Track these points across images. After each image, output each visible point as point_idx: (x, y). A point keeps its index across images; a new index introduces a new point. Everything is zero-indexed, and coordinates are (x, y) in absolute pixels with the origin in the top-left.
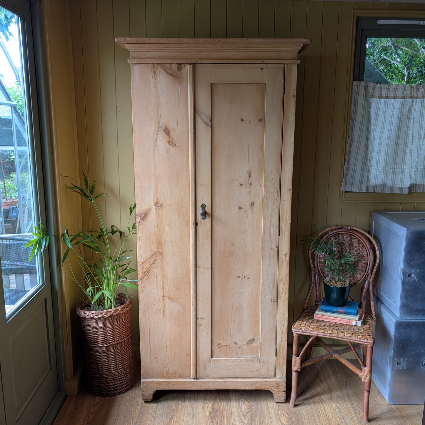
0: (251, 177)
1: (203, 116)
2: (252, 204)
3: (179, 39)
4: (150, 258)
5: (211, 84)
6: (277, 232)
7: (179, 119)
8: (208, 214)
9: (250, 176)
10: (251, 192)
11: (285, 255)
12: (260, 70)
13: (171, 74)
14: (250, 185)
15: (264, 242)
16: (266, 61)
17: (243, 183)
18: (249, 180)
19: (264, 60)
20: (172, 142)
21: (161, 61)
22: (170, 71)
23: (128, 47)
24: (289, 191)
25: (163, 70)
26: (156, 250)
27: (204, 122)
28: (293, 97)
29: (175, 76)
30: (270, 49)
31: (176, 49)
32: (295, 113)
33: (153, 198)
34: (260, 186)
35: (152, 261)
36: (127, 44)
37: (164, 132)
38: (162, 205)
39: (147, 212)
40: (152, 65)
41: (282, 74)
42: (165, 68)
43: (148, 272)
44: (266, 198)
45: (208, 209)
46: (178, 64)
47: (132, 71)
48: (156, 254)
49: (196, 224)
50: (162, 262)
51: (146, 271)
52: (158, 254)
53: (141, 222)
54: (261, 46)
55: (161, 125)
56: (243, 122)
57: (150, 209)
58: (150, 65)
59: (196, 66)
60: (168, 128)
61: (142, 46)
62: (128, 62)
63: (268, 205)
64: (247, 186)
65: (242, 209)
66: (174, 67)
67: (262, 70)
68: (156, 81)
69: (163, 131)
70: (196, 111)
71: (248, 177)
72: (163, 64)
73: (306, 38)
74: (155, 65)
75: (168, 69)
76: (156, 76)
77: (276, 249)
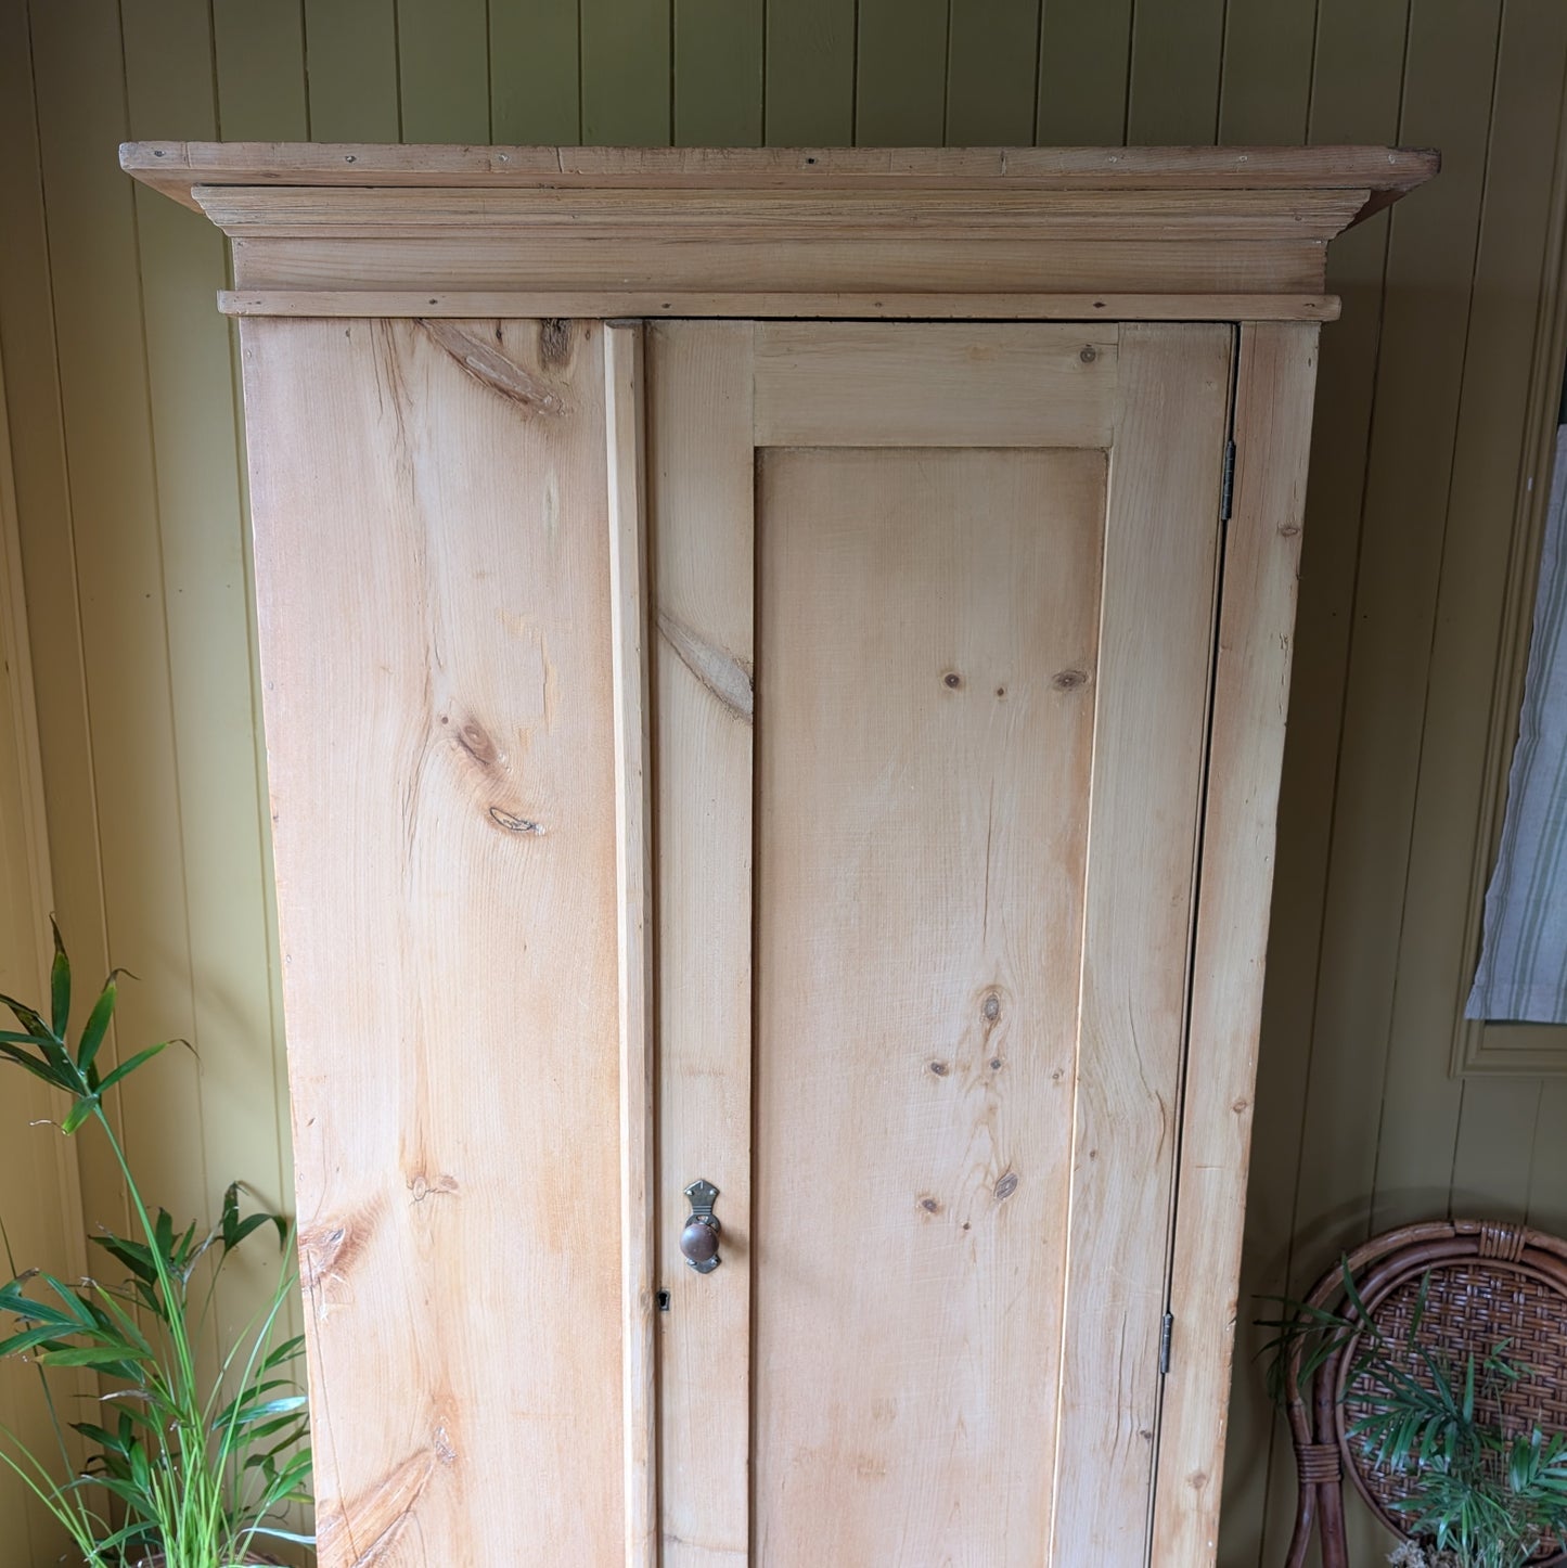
0: (1001, 1026)
1: (701, 655)
2: (1006, 1185)
3: (543, 156)
4: (386, 1481)
5: (756, 449)
6: (1150, 1350)
7: (553, 672)
8: (730, 1241)
9: (993, 1017)
10: (999, 1111)
11: (1198, 1480)
12: (1073, 360)
13: (501, 390)
14: (990, 1070)
15: (1073, 1406)
16: (1116, 306)
17: (949, 1056)
18: (986, 1039)
19: (1102, 298)
20: (513, 810)
21: (433, 302)
22: (493, 367)
23: (217, 208)
24: (1234, 1115)
25: (446, 359)
26: (420, 1438)
27: (713, 690)
28: (1285, 535)
29: (525, 401)
30: (1146, 220)
31: (526, 226)
32: (1290, 641)
33: (397, 1143)
34: (1056, 1076)
35: (399, 1498)
36: (210, 190)
37: (461, 750)
38: (450, 1182)
39: (364, 1225)
40: (377, 326)
41: (1216, 388)
42: (460, 353)
43: (375, 1556)
44: (1093, 1154)
45: (732, 1213)
46: (543, 321)
47: (250, 368)
48: (421, 1459)
49: (661, 1299)
50: (460, 1503)
51: (364, 1554)
52: (434, 1461)
53: (325, 1282)
54: (1091, 204)
55: (440, 705)
56: (954, 690)
57: (378, 1207)
58: (364, 326)
59: (658, 336)
60: (487, 724)
61: (307, 201)
62: (222, 308)
63: (1101, 1195)
64: (974, 1073)
65: (943, 1208)
66: (522, 340)
67: (1091, 360)
68: (402, 429)
69: (454, 743)
70: (662, 621)
71: (978, 1024)
72: (446, 325)
73: (1396, 146)
74: (399, 328)
75: (481, 357)
76: (403, 401)
77: (1145, 1445)
